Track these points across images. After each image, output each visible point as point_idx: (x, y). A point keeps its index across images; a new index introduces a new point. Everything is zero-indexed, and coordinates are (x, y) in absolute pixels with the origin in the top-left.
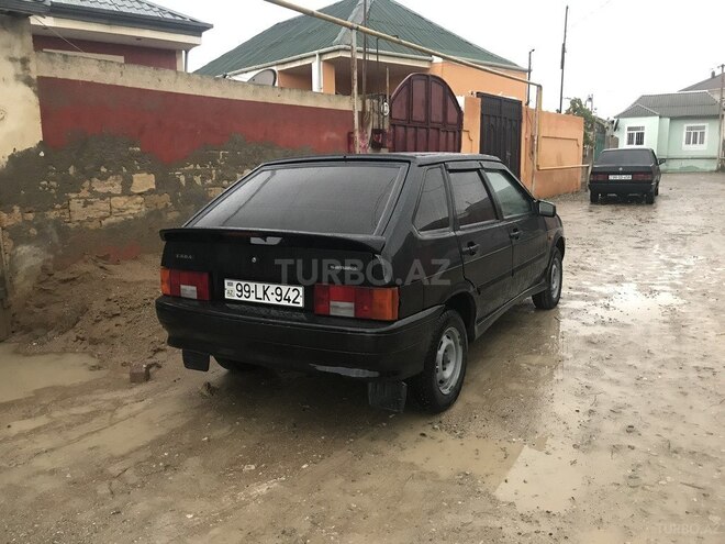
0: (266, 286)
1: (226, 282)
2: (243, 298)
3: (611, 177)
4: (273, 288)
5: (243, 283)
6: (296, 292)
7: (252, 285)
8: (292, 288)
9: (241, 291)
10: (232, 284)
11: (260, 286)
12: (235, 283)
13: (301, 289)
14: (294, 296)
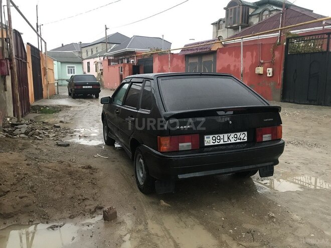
0: (229, 135)
1: (205, 137)
2: (216, 143)
3: (84, 87)
4: (233, 135)
5: (216, 136)
6: (244, 135)
7: (221, 136)
8: (242, 133)
9: (215, 140)
10: (209, 138)
11: (226, 136)
12: (211, 136)
13: (246, 133)
14: (243, 136)
